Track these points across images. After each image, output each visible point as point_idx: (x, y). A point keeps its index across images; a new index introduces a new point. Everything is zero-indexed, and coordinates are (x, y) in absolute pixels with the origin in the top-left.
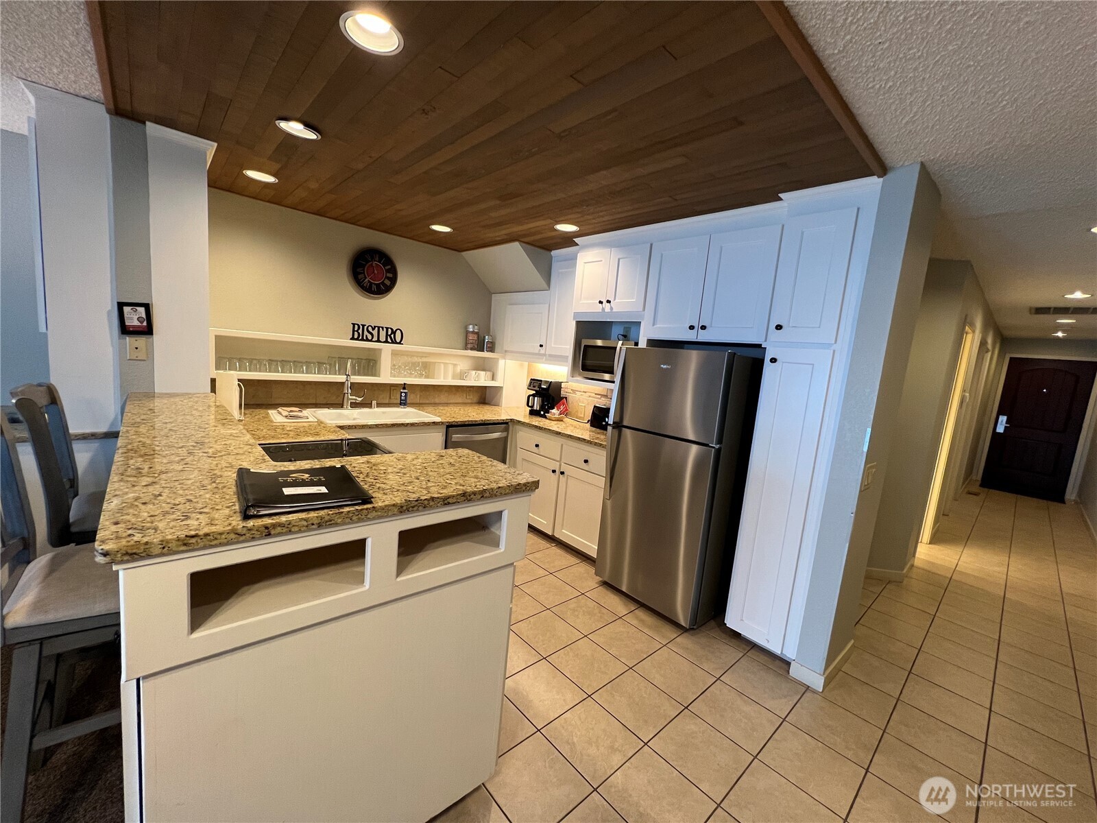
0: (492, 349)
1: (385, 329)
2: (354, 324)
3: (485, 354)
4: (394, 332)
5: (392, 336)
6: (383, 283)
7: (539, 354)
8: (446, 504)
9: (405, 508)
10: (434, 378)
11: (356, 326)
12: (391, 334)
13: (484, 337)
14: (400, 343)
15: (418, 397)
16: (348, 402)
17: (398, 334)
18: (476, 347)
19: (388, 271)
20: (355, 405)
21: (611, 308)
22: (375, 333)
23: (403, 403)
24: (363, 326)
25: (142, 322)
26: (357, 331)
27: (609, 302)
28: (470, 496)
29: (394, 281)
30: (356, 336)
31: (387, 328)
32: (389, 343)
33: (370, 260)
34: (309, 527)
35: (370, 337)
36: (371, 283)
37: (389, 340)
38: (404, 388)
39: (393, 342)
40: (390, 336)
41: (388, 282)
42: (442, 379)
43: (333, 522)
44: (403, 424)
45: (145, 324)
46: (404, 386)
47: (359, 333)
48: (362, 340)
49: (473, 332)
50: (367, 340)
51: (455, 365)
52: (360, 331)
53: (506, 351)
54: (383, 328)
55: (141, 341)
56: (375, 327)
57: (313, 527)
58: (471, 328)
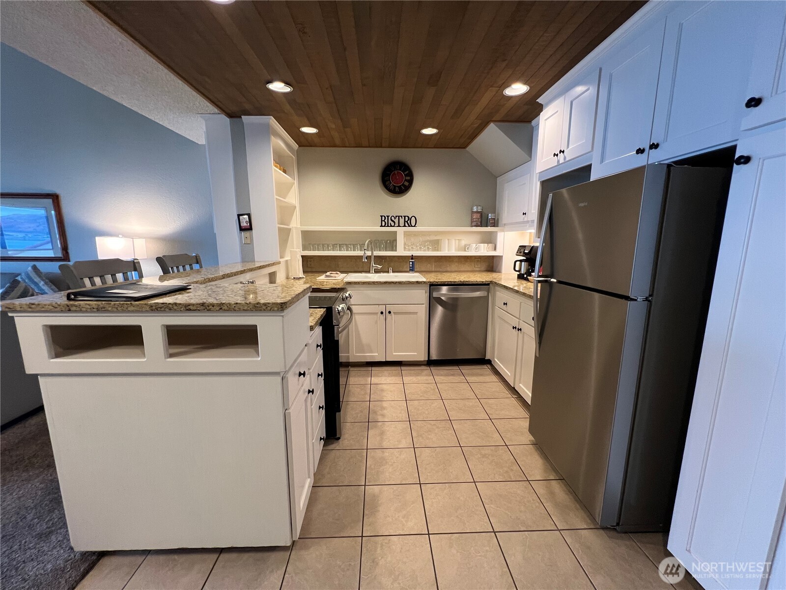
0: (495, 223)
1: (403, 217)
2: (382, 216)
3: (489, 229)
4: (410, 219)
5: (409, 222)
6: (403, 185)
7: (524, 222)
8: (187, 310)
9: (154, 308)
10: (440, 251)
11: (383, 217)
12: (408, 220)
13: (488, 215)
14: (414, 226)
15: (434, 266)
16: (372, 269)
17: (413, 220)
18: (479, 223)
19: (406, 175)
20: (377, 271)
21: (565, 158)
22: (396, 221)
23: (412, 269)
24: (388, 216)
25: (247, 224)
26: (384, 221)
27: (562, 152)
28: (208, 306)
29: (411, 182)
30: (383, 225)
31: (405, 217)
32: (406, 226)
33: (393, 169)
34: (92, 310)
35: (393, 224)
36: (395, 187)
37: (406, 225)
38: (412, 259)
39: (409, 226)
40: (407, 222)
41: (407, 184)
42: (447, 252)
43: (105, 309)
44: (393, 282)
45: (249, 224)
46: (412, 257)
47: (385, 222)
48: (388, 226)
49: (477, 212)
50: (391, 226)
51: (459, 240)
52: (386, 221)
53: (505, 224)
54: (402, 217)
55: (247, 234)
56: (396, 216)
57: (95, 310)
58: (475, 209)
